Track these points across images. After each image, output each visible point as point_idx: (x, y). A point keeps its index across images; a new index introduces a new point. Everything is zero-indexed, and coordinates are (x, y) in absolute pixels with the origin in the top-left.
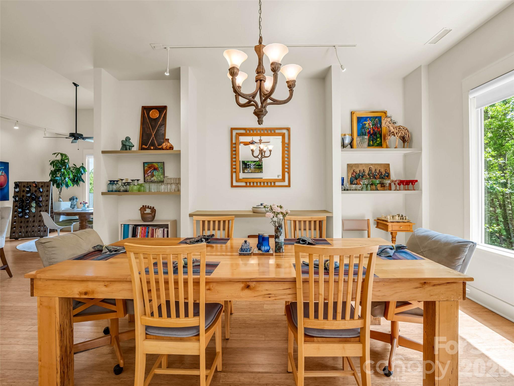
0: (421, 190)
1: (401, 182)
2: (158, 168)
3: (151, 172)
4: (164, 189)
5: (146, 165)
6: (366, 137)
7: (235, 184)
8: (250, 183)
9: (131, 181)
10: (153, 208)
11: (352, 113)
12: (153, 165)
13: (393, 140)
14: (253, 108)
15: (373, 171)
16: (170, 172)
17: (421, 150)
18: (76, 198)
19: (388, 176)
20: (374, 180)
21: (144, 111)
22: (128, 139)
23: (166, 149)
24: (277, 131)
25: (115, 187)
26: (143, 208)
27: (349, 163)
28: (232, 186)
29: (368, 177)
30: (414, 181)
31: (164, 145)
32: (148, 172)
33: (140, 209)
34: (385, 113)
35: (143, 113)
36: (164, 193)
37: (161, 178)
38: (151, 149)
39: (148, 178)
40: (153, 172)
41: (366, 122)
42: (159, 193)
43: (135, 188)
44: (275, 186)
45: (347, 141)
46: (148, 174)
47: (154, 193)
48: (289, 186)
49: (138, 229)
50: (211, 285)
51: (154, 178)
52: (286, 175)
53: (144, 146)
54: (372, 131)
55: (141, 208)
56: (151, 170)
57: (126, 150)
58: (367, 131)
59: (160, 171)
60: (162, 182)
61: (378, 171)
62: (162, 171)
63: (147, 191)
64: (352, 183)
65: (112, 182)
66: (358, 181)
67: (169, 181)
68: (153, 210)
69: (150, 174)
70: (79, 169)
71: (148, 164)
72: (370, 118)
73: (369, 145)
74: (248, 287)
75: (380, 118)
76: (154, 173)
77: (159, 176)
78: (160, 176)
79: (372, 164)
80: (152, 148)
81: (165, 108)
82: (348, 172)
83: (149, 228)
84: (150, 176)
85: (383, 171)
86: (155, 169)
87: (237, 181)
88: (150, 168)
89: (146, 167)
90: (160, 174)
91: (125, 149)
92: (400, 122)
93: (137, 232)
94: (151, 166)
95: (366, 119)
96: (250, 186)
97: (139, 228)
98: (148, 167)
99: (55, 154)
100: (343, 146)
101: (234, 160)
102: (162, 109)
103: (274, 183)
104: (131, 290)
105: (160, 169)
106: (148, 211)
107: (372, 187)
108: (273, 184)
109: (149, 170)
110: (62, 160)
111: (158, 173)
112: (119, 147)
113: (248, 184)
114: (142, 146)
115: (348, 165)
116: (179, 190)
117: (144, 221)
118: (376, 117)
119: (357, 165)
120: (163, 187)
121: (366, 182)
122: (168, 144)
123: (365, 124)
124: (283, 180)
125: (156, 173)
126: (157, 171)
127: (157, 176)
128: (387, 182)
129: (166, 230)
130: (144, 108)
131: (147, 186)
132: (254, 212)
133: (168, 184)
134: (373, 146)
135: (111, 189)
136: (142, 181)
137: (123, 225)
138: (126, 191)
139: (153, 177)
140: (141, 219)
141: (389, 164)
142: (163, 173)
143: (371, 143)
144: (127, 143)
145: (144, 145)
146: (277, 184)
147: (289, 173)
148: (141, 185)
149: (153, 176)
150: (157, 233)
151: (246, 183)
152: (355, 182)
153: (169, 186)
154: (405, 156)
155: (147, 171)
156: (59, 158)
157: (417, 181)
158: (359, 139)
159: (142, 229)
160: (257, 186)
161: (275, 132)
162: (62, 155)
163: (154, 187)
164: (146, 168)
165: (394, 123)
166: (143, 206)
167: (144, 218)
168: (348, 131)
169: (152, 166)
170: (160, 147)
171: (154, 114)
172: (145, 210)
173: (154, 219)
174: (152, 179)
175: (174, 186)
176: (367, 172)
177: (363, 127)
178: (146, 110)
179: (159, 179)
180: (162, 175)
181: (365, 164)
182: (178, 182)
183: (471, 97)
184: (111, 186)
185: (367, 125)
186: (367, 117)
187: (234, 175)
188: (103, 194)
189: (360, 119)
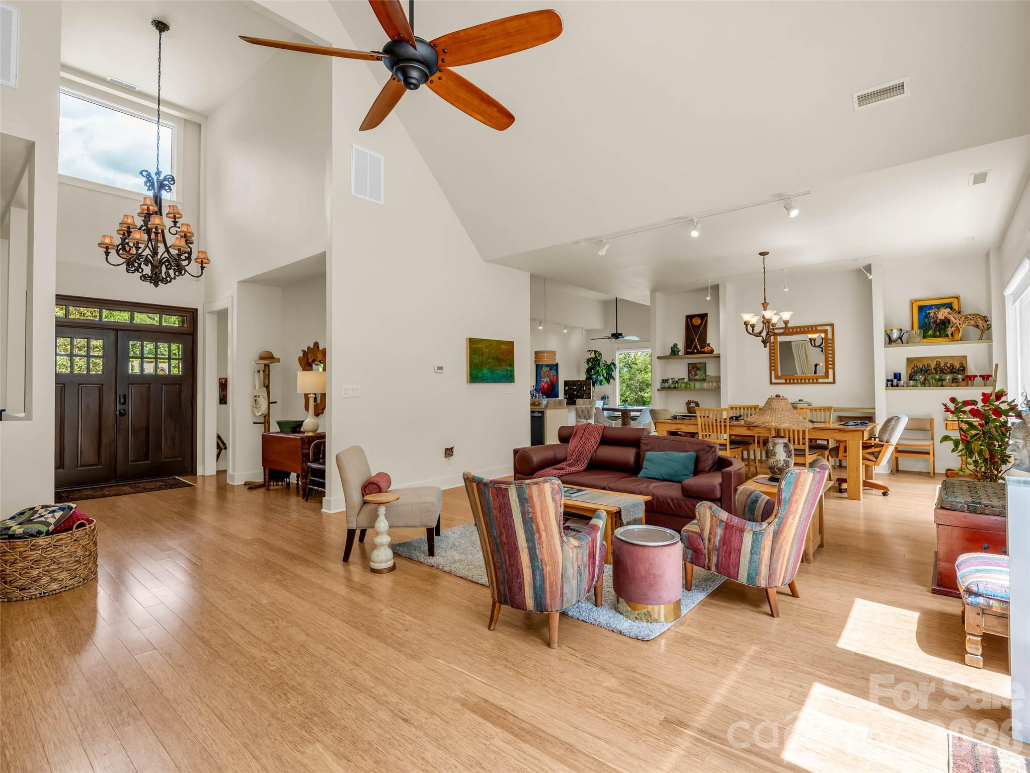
2: (700, 368)
4: (707, 386)
5: (690, 366)
8: (790, 380)
9: (679, 380)
10: (697, 402)
11: (911, 301)
14: (761, 338)
15: (942, 364)
16: (711, 371)
17: (992, 342)
18: (608, 397)
19: (963, 369)
21: (688, 319)
22: (675, 345)
23: (708, 353)
24: (819, 328)
25: (667, 385)
26: (689, 403)
27: (908, 357)
28: (771, 383)
29: (935, 372)
31: (706, 349)
32: (692, 372)
33: (686, 403)
34: (958, 298)
35: (687, 321)
36: (707, 390)
41: (930, 311)
42: (702, 389)
43: (683, 385)
44: (817, 383)
45: (896, 336)
47: (698, 390)
48: (834, 382)
50: (732, 428)
51: (697, 377)
52: (831, 371)
53: (689, 350)
54: (938, 320)
56: (695, 370)
57: (675, 355)
58: (932, 321)
60: (704, 380)
61: (949, 365)
62: (704, 371)
63: (693, 387)
64: (911, 379)
65: (664, 381)
67: (710, 380)
68: (697, 405)
69: (694, 373)
70: (610, 365)
71: (692, 365)
72: (937, 305)
74: (749, 429)
76: (697, 373)
77: (701, 375)
79: (940, 357)
80: (695, 352)
81: (706, 315)
82: (908, 366)
84: (693, 376)
85: (956, 364)
86: (698, 369)
87: (776, 378)
88: (693, 368)
90: (702, 373)
95: (931, 307)
96: (790, 383)
99: (589, 351)
100: (890, 341)
101: (773, 358)
102: (703, 317)
103: (817, 380)
104: (697, 429)
105: (702, 369)
106: (693, 405)
108: (815, 381)
110: (596, 357)
112: (668, 352)
113: (788, 381)
114: (687, 350)
115: (907, 359)
116: (719, 387)
119: (920, 359)
120: (705, 385)
122: (710, 348)
123: (929, 313)
124: (827, 376)
125: (699, 372)
127: (699, 375)
128: (962, 377)
130: (688, 317)
131: (692, 383)
133: (709, 382)
134: (940, 336)
135: (663, 386)
136: (686, 380)
138: (675, 388)
141: (966, 356)
142: (705, 373)
143: (938, 333)
144: (675, 349)
146: (820, 380)
147: (834, 369)
148: (687, 383)
149: (696, 375)
151: (786, 380)
152: (916, 377)
153: (711, 384)
155: (691, 370)
156: (593, 355)
158: (920, 332)
160: (798, 383)
161: (816, 329)
162: (595, 352)
163: (698, 385)
166: (689, 401)
167: (689, 410)
169: (695, 367)
170: (703, 350)
171: (697, 321)
174: (696, 377)
175: (715, 384)
176: (933, 366)
177: (927, 316)
178: (690, 318)
179: (702, 377)
181: (931, 358)
182: (718, 379)
183: (1006, 294)
184: (663, 384)
185: (932, 315)
186: (933, 305)
187: (773, 373)
188: (658, 390)
189: (921, 308)
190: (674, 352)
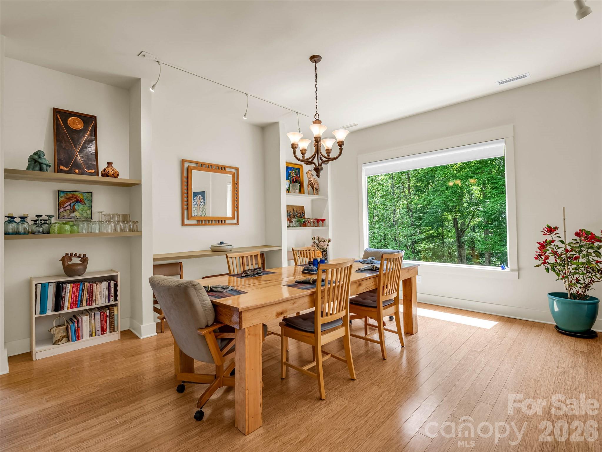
0: (328, 226)
2: (83, 199)
3: (70, 205)
7: (186, 222)
8: (202, 221)
9: (47, 218)
10: (84, 255)
12: (75, 195)
15: (295, 211)
17: (328, 197)
19: (303, 215)
21: (57, 116)
22: (42, 154)
24: (227, 170)
26: (67, 258)
28: (184, 224)
29: (293, 216)
30: (323, 219)
32: (66, 205)
33: (61, 259)
35: (55, 118)
37: (87, 215)
38: (76, 173)
39: (65, 214)
40: (73, 206)
41: (291, 172)
44: (225, 224)
46: (65, 208)
48: (238, 223)
49: (66, 288)
51: (76, 214)
52: (236, 213)
53: (62, 168)
54: (294, 179)
55: (63, 258)
56: (71, 202)
57: (41, 170)
58: (292, 179)
59: (87, 204)
60: (89, 219)
61: (298, 211)
62: (89, 205)
68: (84, 260)
69: (69, 207)
71: (67, 194)
75: (299, 170)
76: (76, 207)
77: (84, 211)
78: (86, 211)
79: (295, 206)
80: (77, 171)
81: (93, 118)
83: (85, 284)
84: (68, 211)
86: (78, 201)
87: (188, 219)
88: (69, 199)
89: (62, 197)
90: (86, 208)
93: (65, 292)
94: (71, 196)
96: (202, 224)
97: (68, 286)
98: (67, 198)
102: (89, 120)
106: (76, 260)
108: (223, 222)
109: (67, 202)
111: (83, 207)
113: (200, 222)
114: (58, 166)
117: (69, 276)
118: (297, 169)
120: (94, 227)
123: (290, 173)
124: (233, 218)
125: (78, 206)
126: (80, 204)
127: (80, 211)
130: (56, 111)
132: (213, 251)
136: (53, 219)
137: (39, 286)
139: (74, 212)
140: (64, 273)
141: (303, 207)
142: (91, 208)
145: (63, 165)
146: (227, 222)
147: (238, 211)
149: (73, 210)
150: (98, 289)
151: (198, 221)
154: (313, 200)
155: (64, 203)
157: (325, 220)
159: (73, 287)
160: (209, 224)
161: (225, 170)
164: (63, 199)
166: (67, 254)
167: (68, 271)
169: (73, 197)
171: (76, 124)
172: (71, 260)
173: (85, 271)
174: (73, 215)
177: (290, 175)
178: (61, 114)
179: (85, 215)
180: (89, 210)
183: (363, 168)
185: (292, 174)
186: (292, 168)
187: (186, 213)
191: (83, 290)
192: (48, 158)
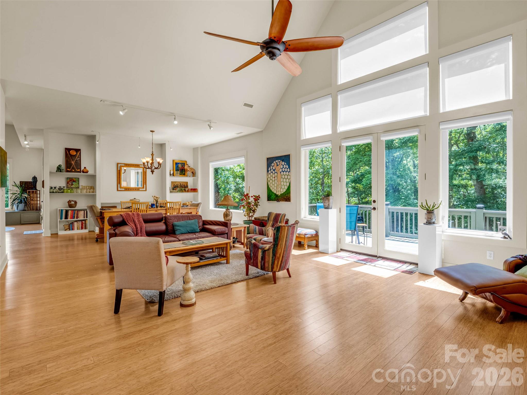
0: (198, 192)
1: (192, 189)
6: (179, 172)
7: (119, 189)
9: (63, 187)
10: (76, 201)
11: (173, 161)
12: (73, 179)
13: (189, 173)
15: (182, 184)
17: (199, 178)
19: (187, 187)
20: (182, 188)
22: (60, 166)
24: (140, 166)
25: (54, 190)
28: (118, 190)
30: (196, 189)
31: (81, 170)
32: (69, 183)
34: (186, 162)
35: (66, 152)
39: (69, 186)
44: (139, 191)
45: (172, 173)
48: (146, 190)
51: (73, 186)
52: (145, 185)
53: (68, 169)
54: (181, 169)
55: (68, 201)
60: (78, 188)
64: (173, 189)
65: (52, 188)
66: (176, 188)
68: (76, 203)
69: (71, 184)
72: (180, 163)
73: (180, 174)
75: (184, 164)
79: (181, 182)
80: (73, 171)
82: (172, 185)
83: (76, 211)
85: (185, 185)
86: (74, 181)
88: (71, 180)
89: (68, 180)
90: (77, 184)
91: (59, 171)
92: (192, 166)
93: (69, 213)
95: (179, 163)
96: (127, 190)
100: (170, 175)
101: (119, 178)
102: (78, 150)
103: (139, 189)
105: (77, 181)
106: (73, 203)
107: (181, 191)
112: (55, 170)
114: (67, 169)
117: (70, 208)
118: (183, 163)
119: (175, 182)
120: (79, 191)
121: (179, 189)
124: (143, 188)
125: (74, 183)
128: (187, 189)
129: (85, 211)
130: (66, 149)
131: (69, 190)
134: (181, 174)
137: (60, 210)
138: (60, 192)
140: (68, 207)
141: (188, 182)
142: (79, 184)
143: (181, 173)
146: (140, 189)
147: (146, 185)
149: (72, 185)
150: (80, 213)
151: (125, 189)
152: (175, 189)
154: (193, 180)
158: (176, 172)
159: (71, 212)
160: (130, 190)
163: (73, 191)
165: (189, 167)
166: (70, 200)
167: (70, 206)
168: (172, 169)
170: (78, 170)
171: (73, 152)
172: (71, 202)
173: (76, 206)
174: (72, 186)
176: (179, 186)
177: (178, 167)
178: (68, 150)
179: (76, 186)
181: (179, 182)
183: (211, 164)
184: (51, 190)
187: (119, 185)
189: (176, 163)
190: (59, 169)
191: (75, 213)
192: (63, 167)
